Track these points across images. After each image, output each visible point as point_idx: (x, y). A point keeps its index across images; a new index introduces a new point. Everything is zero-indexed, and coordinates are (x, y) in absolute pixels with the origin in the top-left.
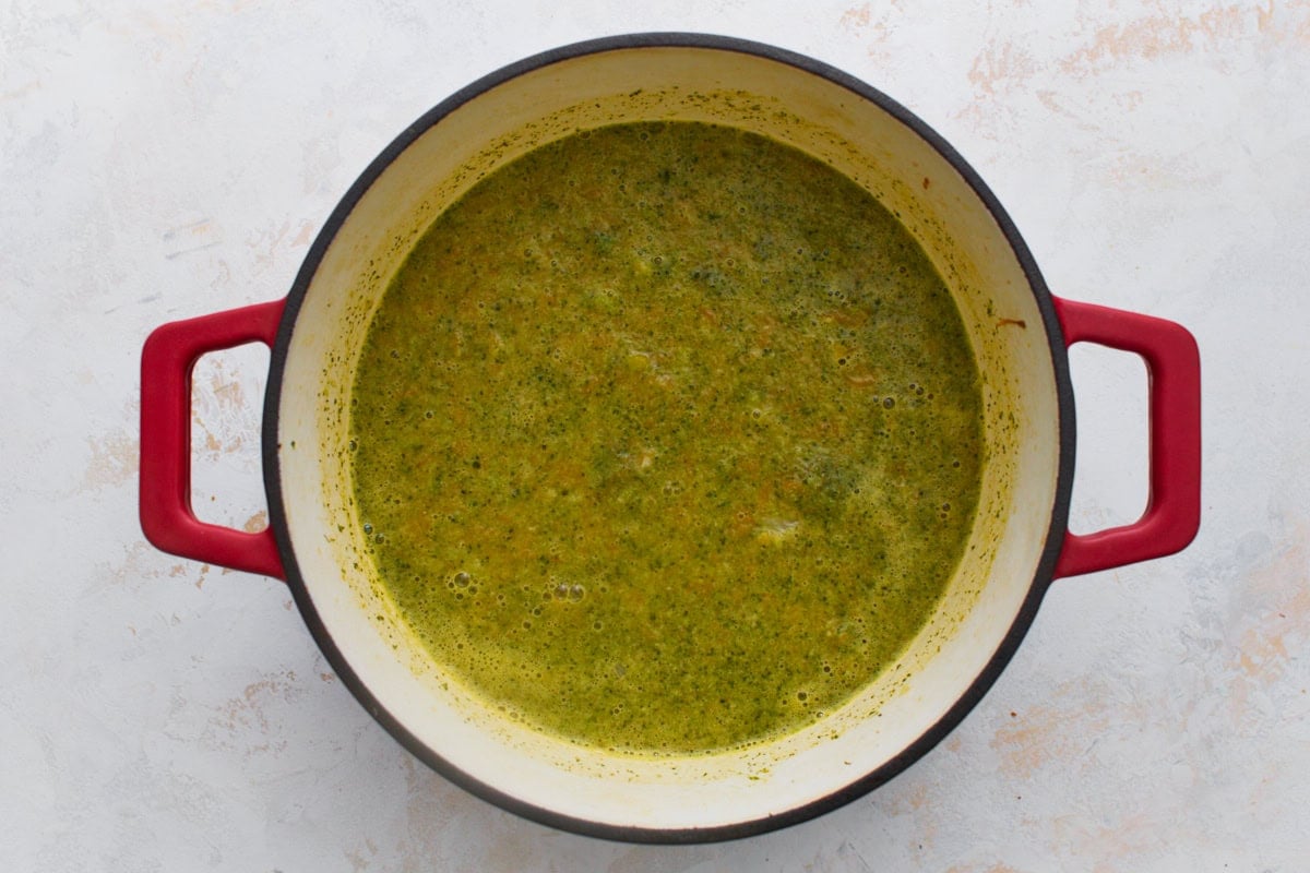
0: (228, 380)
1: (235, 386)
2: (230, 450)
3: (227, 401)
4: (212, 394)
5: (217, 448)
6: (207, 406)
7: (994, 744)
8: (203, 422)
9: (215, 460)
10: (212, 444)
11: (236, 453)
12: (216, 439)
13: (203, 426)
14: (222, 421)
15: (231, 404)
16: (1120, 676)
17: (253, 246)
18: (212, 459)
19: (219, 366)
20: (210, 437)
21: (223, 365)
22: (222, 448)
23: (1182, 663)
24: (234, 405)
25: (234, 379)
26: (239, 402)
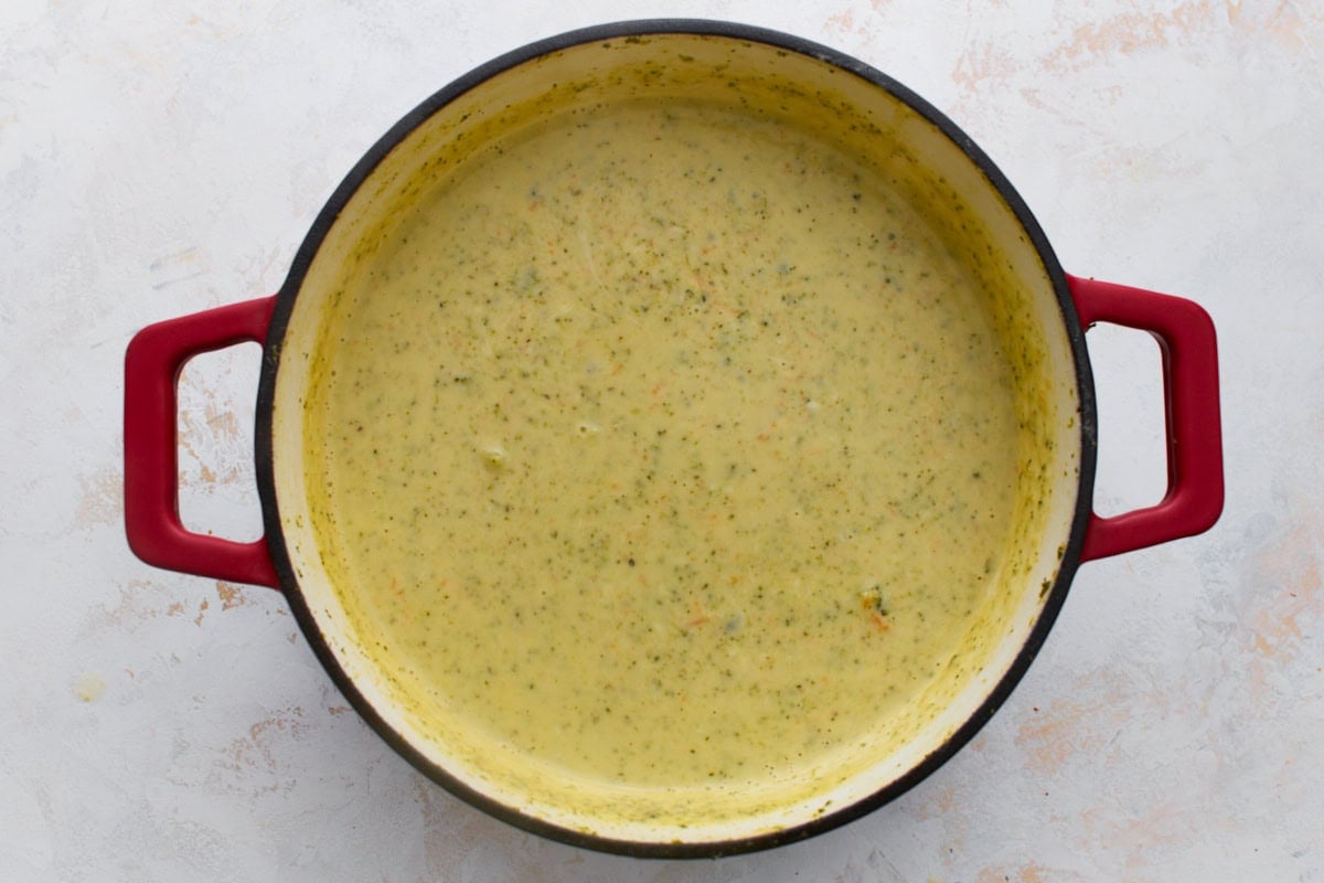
0: (222, 409)
1: (229, 416)
2: (226, 481)
3: (221, 432)
4: (206, 426)
5: (213, 480)
6: (200, 438)
7: (1018, 741)
8: (196, 453)
9: (210, 492)
10: (207, 476)
11: (233, 484)
12: (211, 471)
13: (197, 458)
14: (217, 452)
15: (225, 434)
16: (1139, 665)
17: (243, 273)
18: (207, 492)
19: (212, 396)
20: (205, 469)
21: (216, 394)
22: (217, 479)
23: (1199, 648)
24: (229, 434)
25: (228, 409)
26: (234, 432)
